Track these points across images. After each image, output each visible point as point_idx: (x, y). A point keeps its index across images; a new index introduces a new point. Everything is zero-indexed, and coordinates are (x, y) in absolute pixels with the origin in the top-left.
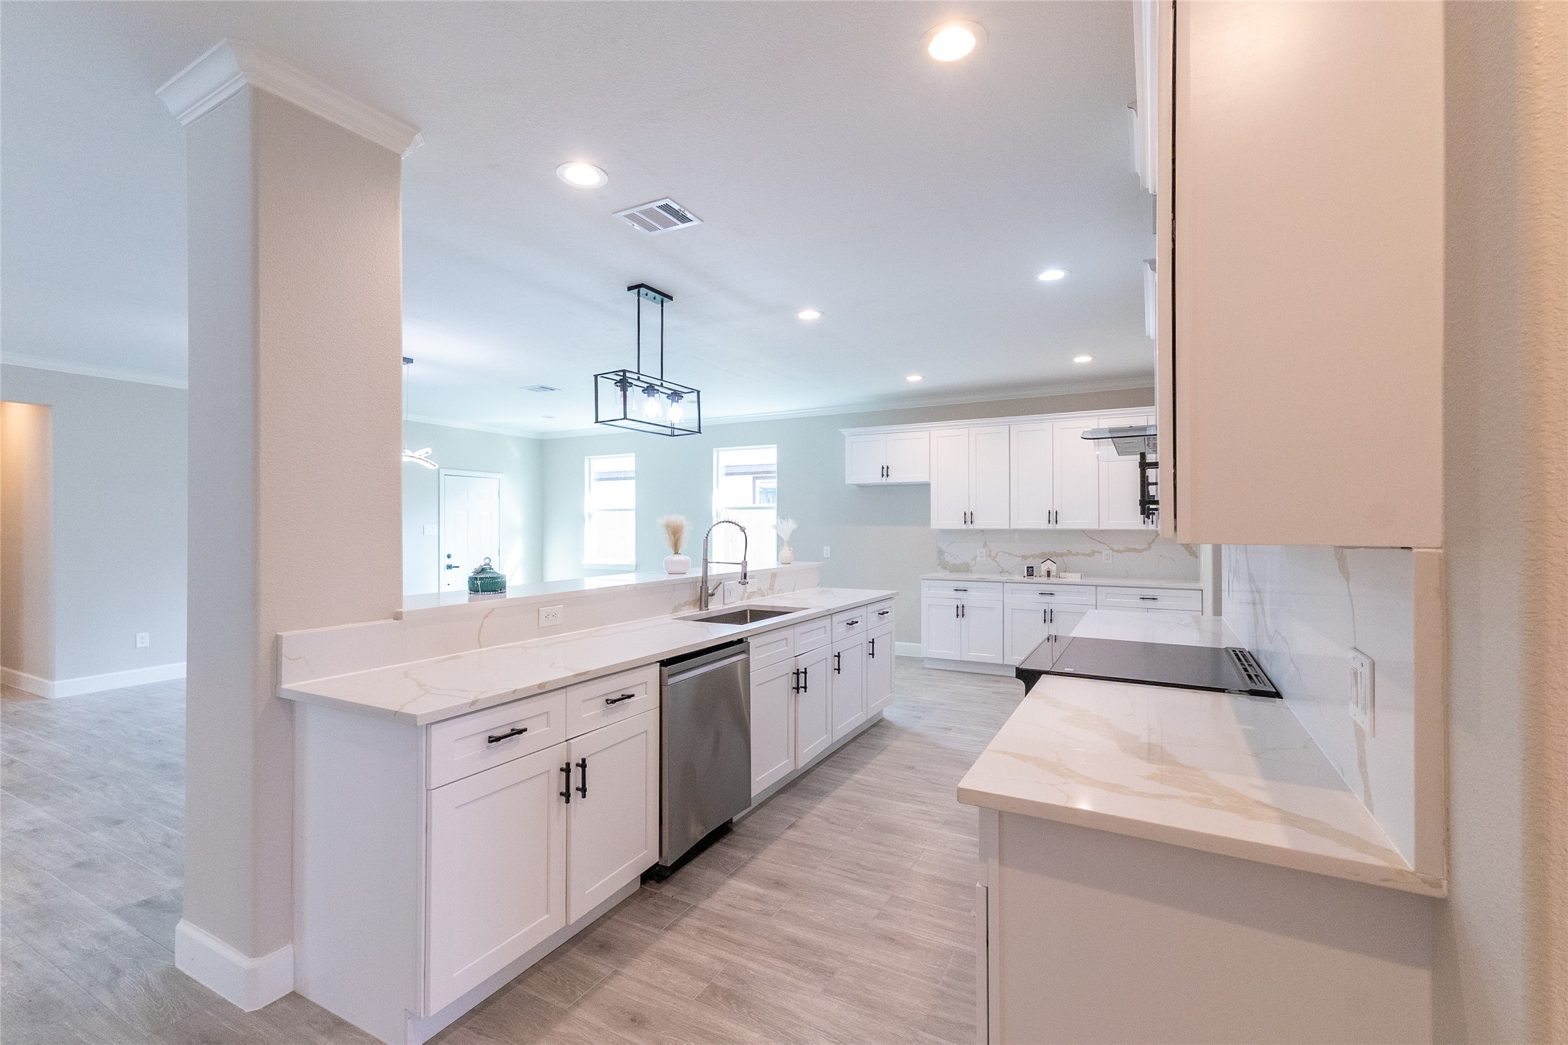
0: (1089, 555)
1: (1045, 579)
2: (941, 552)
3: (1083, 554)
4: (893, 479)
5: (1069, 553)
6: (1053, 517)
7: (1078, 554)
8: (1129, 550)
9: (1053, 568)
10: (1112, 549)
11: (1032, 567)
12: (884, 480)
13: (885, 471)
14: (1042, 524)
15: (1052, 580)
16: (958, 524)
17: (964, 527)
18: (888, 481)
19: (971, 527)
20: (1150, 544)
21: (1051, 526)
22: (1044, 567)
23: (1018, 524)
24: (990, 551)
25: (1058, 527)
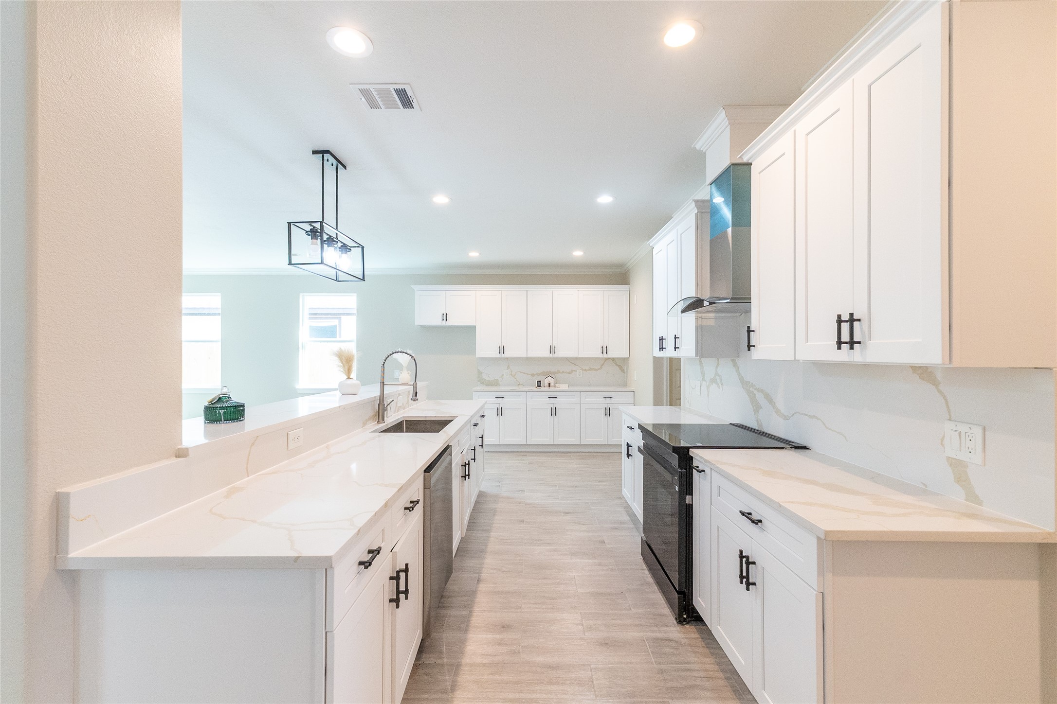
0: (569, 373)
1: (547, 389)
2: (480, 373)
3: (566, 372)
4: (450, 323)
5: (559, 372)
6: (552, 349)
7: (563, 372)
8: (591, 369)
9: (552, 381)
10: (582, 369)
11: (540, 381)
12: (444, 323)
13: (445, 317)
14: (546, 354)
15: (552, 389)
16: (494, 354)
17: (498, 356)
18: (447, 324)
19: (503, 356)
20: (602, 365)
21: (551, 355)
22: (547, 381)
23: (532, 354)
24: (512, 371)
25: (556, 356)
